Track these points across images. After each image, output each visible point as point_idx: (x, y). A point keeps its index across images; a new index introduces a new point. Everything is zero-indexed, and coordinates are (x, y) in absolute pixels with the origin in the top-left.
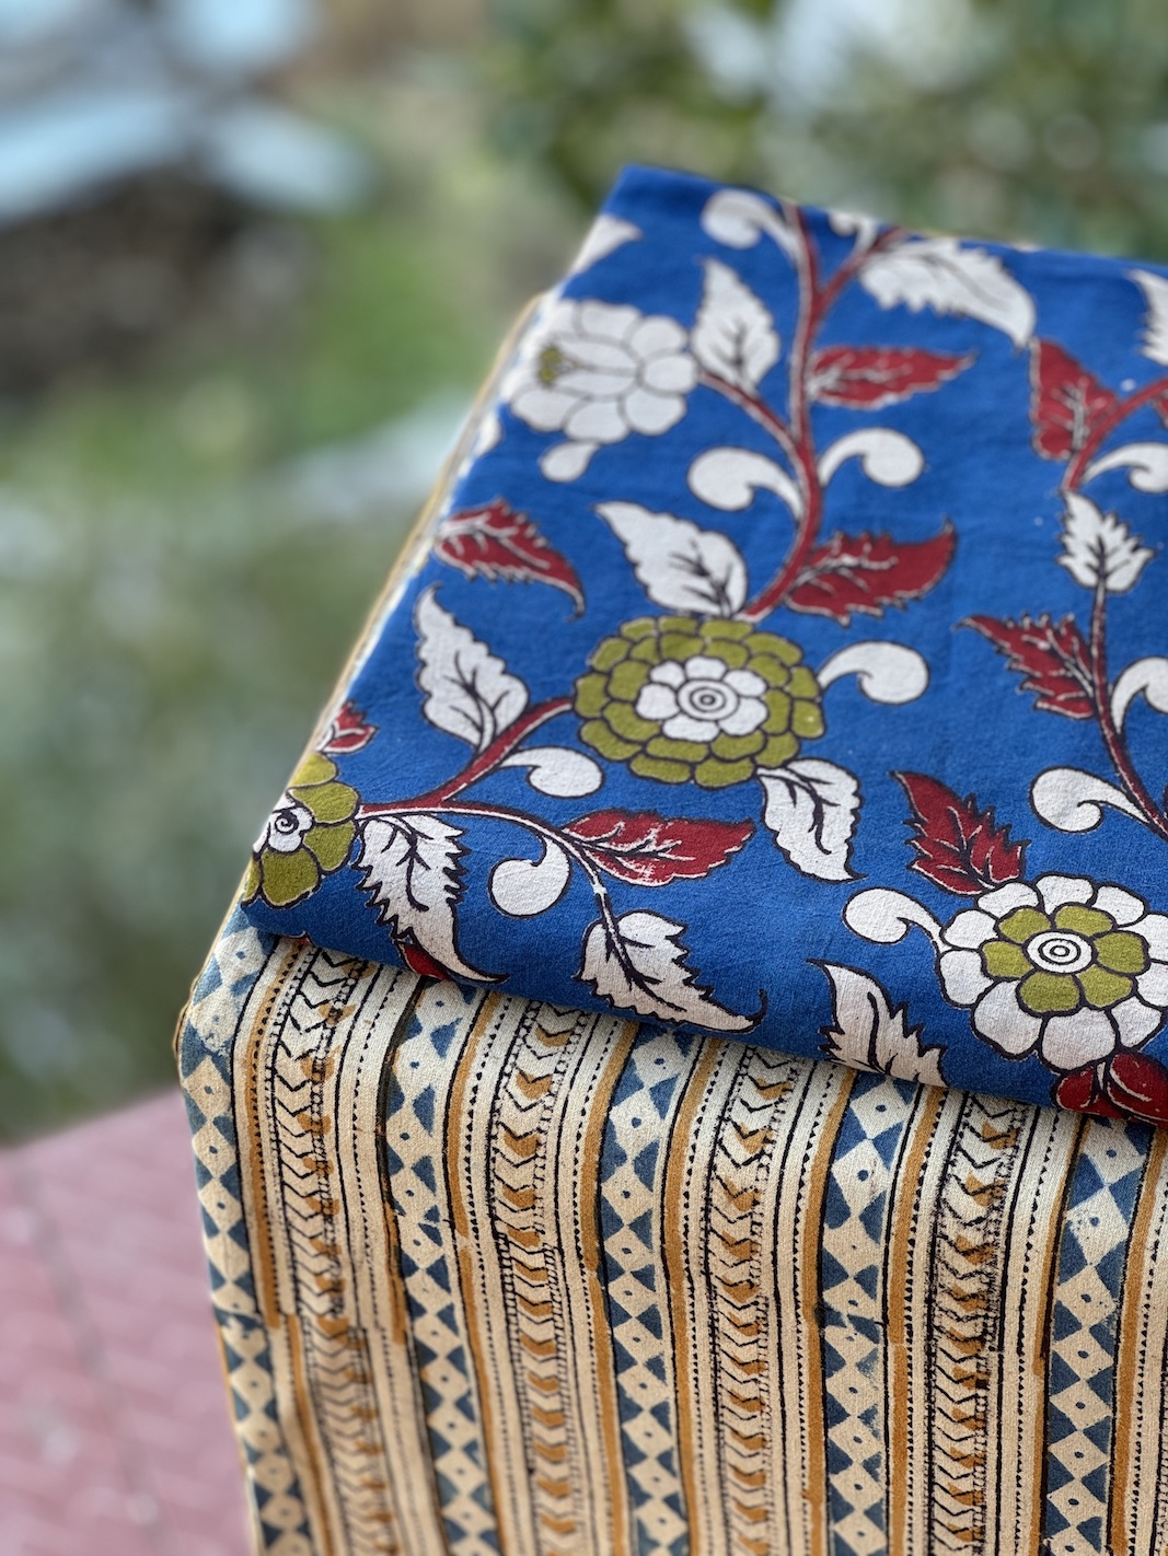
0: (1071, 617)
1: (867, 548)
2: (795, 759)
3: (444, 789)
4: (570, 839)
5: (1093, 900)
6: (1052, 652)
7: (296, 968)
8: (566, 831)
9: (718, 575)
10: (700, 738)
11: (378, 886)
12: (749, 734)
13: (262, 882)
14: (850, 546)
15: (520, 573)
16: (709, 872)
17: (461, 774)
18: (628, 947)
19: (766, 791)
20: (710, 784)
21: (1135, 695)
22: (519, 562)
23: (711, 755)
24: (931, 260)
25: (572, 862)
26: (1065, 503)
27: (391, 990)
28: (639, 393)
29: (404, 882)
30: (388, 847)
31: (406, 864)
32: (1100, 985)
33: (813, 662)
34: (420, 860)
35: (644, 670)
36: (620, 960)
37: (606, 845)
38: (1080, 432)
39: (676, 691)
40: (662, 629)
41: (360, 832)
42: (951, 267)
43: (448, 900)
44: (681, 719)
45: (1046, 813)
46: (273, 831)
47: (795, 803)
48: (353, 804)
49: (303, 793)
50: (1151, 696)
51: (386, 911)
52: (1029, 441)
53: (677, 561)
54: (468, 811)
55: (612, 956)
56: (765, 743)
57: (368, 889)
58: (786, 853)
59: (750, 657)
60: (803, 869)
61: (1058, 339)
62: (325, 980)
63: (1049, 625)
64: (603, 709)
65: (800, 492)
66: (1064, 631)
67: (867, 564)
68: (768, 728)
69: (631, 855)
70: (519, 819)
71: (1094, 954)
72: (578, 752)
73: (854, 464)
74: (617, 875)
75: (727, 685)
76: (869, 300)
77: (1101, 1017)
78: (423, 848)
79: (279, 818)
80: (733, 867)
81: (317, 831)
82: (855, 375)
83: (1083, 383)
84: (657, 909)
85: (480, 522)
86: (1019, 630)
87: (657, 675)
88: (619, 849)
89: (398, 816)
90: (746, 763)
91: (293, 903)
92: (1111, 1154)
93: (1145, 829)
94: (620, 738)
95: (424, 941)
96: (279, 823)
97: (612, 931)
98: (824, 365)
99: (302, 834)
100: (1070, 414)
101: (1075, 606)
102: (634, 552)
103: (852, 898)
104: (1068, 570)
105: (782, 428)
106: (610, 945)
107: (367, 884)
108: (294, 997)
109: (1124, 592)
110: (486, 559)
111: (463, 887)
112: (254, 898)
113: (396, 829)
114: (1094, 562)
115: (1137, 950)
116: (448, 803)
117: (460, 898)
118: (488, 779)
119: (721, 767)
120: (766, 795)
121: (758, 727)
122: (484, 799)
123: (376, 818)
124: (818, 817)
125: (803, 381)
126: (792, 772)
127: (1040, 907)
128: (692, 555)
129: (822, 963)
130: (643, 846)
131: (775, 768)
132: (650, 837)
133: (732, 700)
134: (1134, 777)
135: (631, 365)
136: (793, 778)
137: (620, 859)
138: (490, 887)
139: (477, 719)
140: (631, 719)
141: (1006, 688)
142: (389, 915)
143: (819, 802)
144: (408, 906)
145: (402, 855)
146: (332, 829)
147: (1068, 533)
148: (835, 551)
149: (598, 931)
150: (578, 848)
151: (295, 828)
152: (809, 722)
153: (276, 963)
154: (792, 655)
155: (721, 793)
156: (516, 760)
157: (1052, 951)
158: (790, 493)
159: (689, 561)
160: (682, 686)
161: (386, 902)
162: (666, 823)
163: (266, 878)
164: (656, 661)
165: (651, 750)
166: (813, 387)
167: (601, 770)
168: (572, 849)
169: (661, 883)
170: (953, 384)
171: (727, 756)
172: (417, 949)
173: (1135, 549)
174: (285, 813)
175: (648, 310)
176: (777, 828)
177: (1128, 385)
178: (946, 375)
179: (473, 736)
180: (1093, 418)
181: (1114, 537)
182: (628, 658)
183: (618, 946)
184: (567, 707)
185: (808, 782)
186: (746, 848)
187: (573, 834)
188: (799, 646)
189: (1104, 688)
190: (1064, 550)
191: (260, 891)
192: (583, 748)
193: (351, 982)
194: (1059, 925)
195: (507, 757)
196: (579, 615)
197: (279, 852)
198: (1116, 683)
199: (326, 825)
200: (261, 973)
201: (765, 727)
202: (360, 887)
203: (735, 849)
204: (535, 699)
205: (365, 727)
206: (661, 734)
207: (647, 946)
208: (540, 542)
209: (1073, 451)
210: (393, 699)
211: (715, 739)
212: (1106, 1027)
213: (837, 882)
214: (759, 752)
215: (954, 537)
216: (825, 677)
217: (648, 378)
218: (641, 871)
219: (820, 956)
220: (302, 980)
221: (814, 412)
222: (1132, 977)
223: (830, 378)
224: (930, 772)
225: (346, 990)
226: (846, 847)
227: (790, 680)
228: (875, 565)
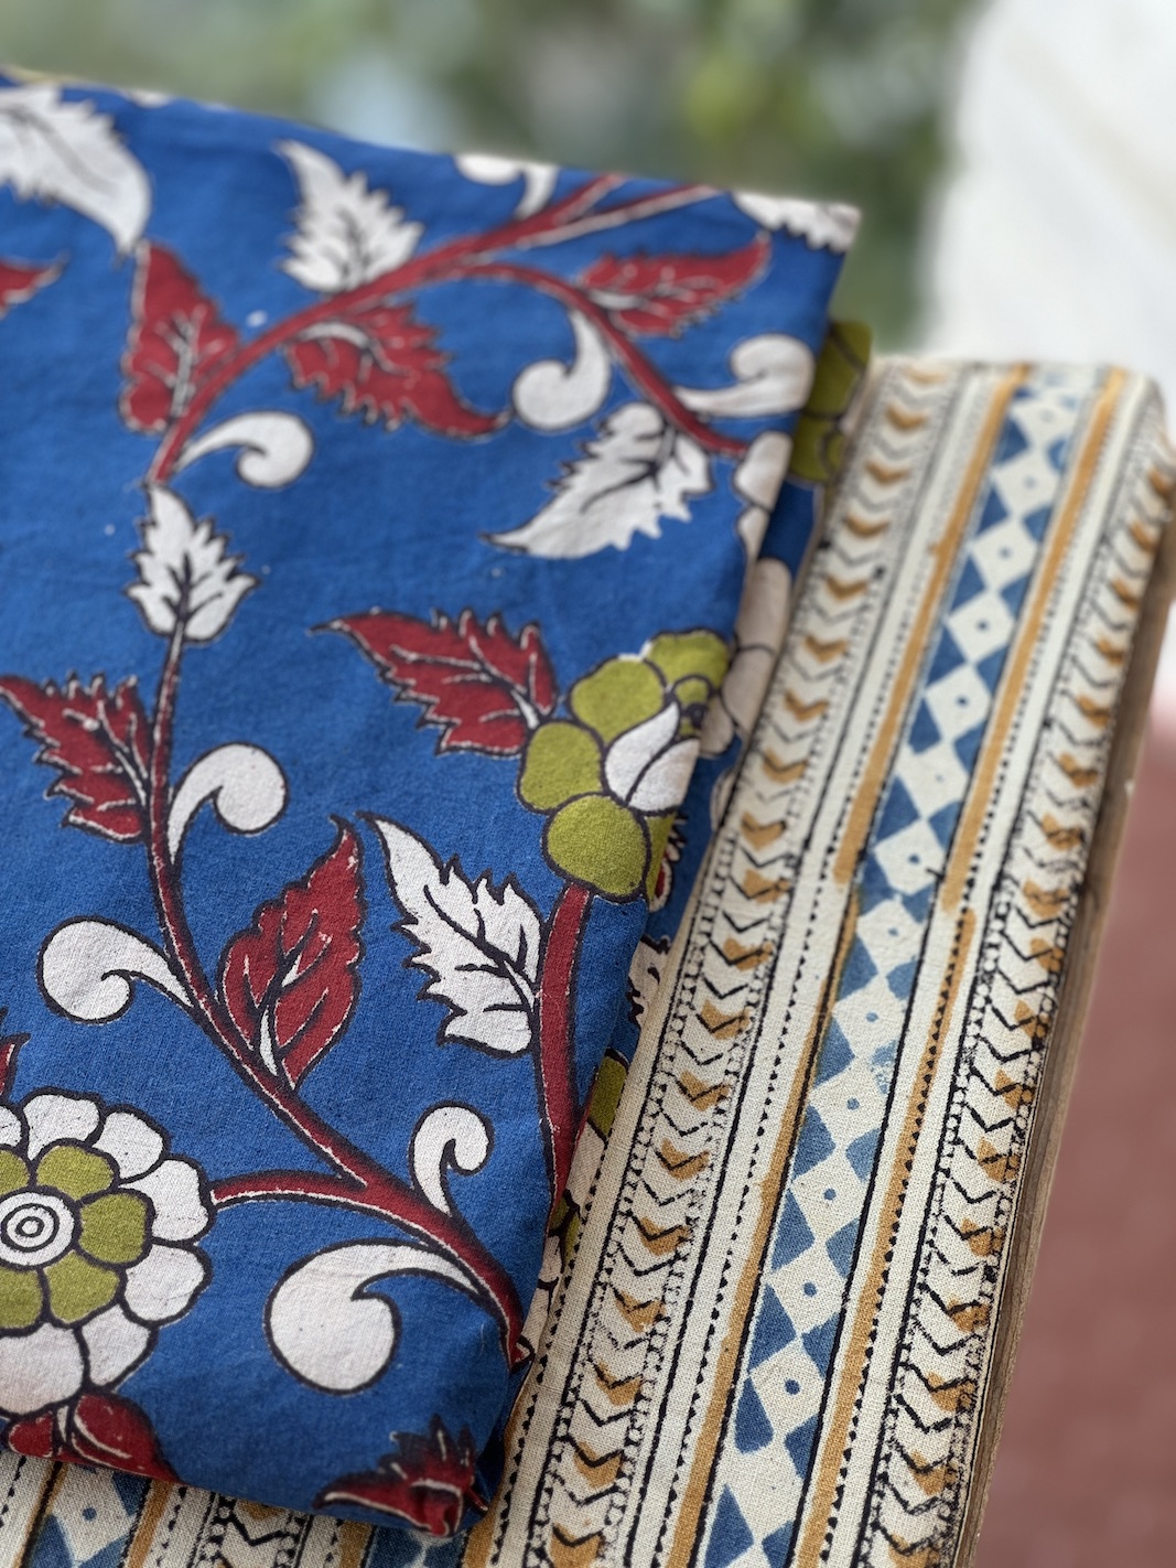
0: (132, 681)
5: (95, 1136)
6: (100, 734)
21: (201, 804)
24: (19, 117)
26: (149, 500)
32: (77, 1285)
38: (183, 391)
45: (57, 990)
50: (223, 805)
52: (117, 403)
61: (175, 243)
63: (102, 693)
66: (120, 702)
71: (77, 1231)
77: (66, 1339)
83: (199, 313)
86: (61, 700)
92: (89, 1514)
93: (186, 1019)
100: (173, 362)
101: (141, 663)
104: (138, 605)
109: (208, 640)
114: (175, 595)
115: (136, 1226)
127: (21, 1149)
134: (185, 936)
141: (31, 790)
147: (147, 551)
157: (19, 1230)
170: (23, 309)
173: (231, 576)
177: (257, 319)
178: (17, 297)
180: (203, 369)
181: (206, 556)
189: (162, 792)
190: (137, 576)
194: (41, 1180)
198: (178, 787)
209: (170, 420)
212: (73, 1353)
222: (121, 1270)
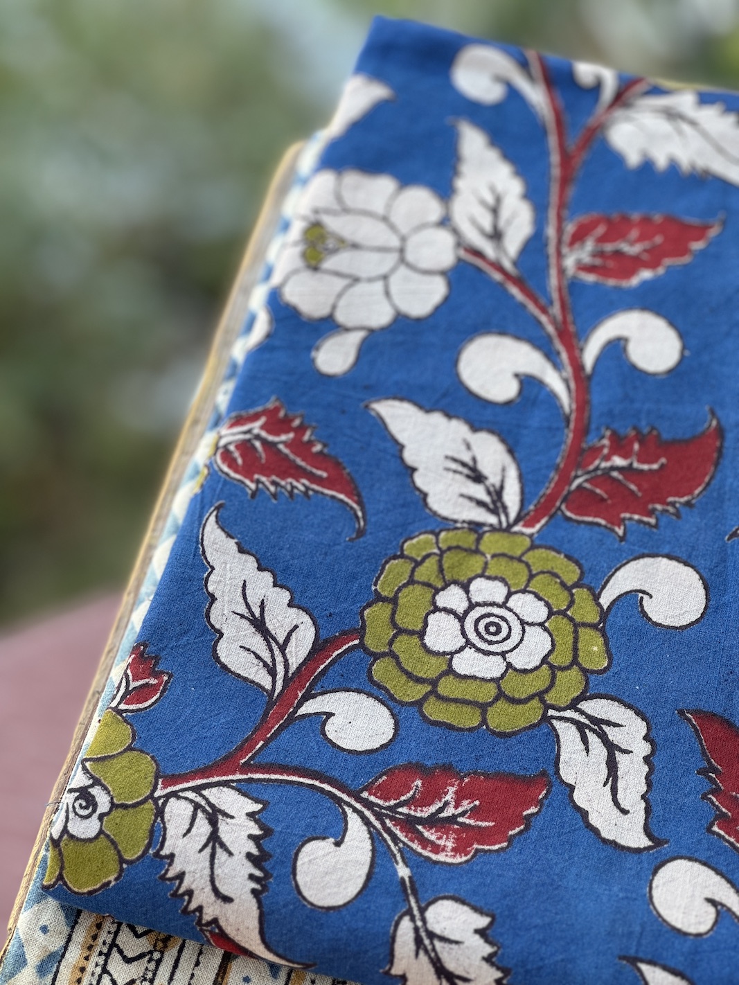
1: (636, 447)
2: (583, 697)
3: (241, 750)
4: (369, 805)
7: (100, 941)
8: (365, 795)
9: (494, 480)
10: (488, 676)
11: (181, 876)
12: (536, 668)
13: (62, 868)
14: (620, 445)
15: (300, 485)
16: (510, 840)
17: (257, 729)
18: (438, 944)
19: (557, 736)
20: (502, 729)
22: (299, 473)
23: (500, 695)
24: (672, 115)
25: (375, 837)
27: (197, 964)
28: (403, 270)
29: (207, 871)
30: (189, 831)
31: (208, 850)
33: (593, 583)
34: (223, 845)
35: (428, 594)
36: (430, 958)
37: (404, 810)
39: (461, 619)
40: (443, 546)
41: (160, 812)
42: (693, 123)
43: (254, 891)
44: (469, 652)
46: (71, 815)
47: (587, 750)
48: (151, 779)
49: (100, 766)
51: (190, 901)
53: (454, 466)
54: (266, 776)
55: (422, 953)
56: (553, 677)
57: (171, 879)
58: (584, 814)
59: (531, 577)
60: (604, 834)
62: (130, 955)
64: (391, 643)
65: (566, 381)
67: (636, 465)
68: (555, 660)
69: (432, 822)
70: (317, 783)
72: (369, 695)
73: (617, 347)
74: (419, 850)
75: (510, 610)
76: (615, 159)
78: (224, 828)
79: (77, 799)
80: (533, 834)
81: (117, 813)
82: (609, 247)
84: (462, 895)
85: (256, 427)
87: (442, 600)
88: (419, 814)
89: (197, 789)
90: (535, 703)
91: (95, 891)
94: (409, 675)
95: (230, 931)
96: (77, 805)
97: (419, 924)
98: (579, 237)
99: (101, 817)
102: (409, 456)
103: (655, 872)
105: (544, 310)
106: (418, 941)
107: (170, 874)
108: (100, 976)
110: (266, 471)
111: (267, 875)
112: (55, 883)
113: (197, 806)
116: (246, 768)
117: (265, 888)
118: (285, 735)
119: (511, 709)
120: (558, 741)
121: (544, 660)
122: (281, 759)
123: (175, 794)
124: (612, 765)
125: (560, 255)
126: (582, 712)
128: (466, 458)
129: (634, 961)
130: (441, 810)
131: (564, 709)
132: (448, 798)
133: (517, 628)
135: (395, 242)
136: (583, 719)
137: (420, 828)
138: (294, 874)
139: (269, 661)
140: (419, 652)
142: (193, 906)
143: (611, 747)
144: (212, 897)
145: (204, 840)
146: (131, 811)
148: (606, 451)
149: (406, 924)
150: (379, 816)
151: (94, 811)
152: (594, 651)
153: (80, 936)
154: (571, 573)
155: (513, 740)
156: (309, 707)
158: (555, 381)
159: (464, 464)
160: (466, 613)
161: (190, 893)
162: (462, 779)
163: (66, 865)
164: (439, 585)
165: (443, 689)
166: (570, 262)
167: (393, 715)
168: (372, 819)
169: (464, 859)
170: (703, 253)
171: (517, 696)
172: (222, 938)
174: (83, 793)
175: (406, 180)
176: (571, 782)
178: (697, 246)
179: (266, 682)
182: (411, 581)
183: (427, 942)
184: (356, 642)
185: (598, 725)
186: (544, 810)
187: (372, 798)
188: (577, 563)
191: (60, 877)
192: (375, 690)
193: (156, 955)
195: (300, 705)
196: (361, 533)
197: (78, 839)
199: (125, 807)
200: (66, 948)
201: (551, 659)
202: (163, 878)
203: (533, 810)
204: (324, 634)
205: (157, 675)
206: (450, 671)
207: (457, 942)
208: (318, 448)
210: (184, 640)
211: (503, 676)
213: (638, 851)
214: (547, 691)
215: (720, 432)
216: (606, 599)
217: (410, 256)
218: (441, 842)
219: (632, 952)
220: (108, 955)
221: (573, 288)
223: (585, 252)
224: (718, 710)
225: (152, 966)
226: (643, 805)
227: (571, 603)
228: (645, 467)
